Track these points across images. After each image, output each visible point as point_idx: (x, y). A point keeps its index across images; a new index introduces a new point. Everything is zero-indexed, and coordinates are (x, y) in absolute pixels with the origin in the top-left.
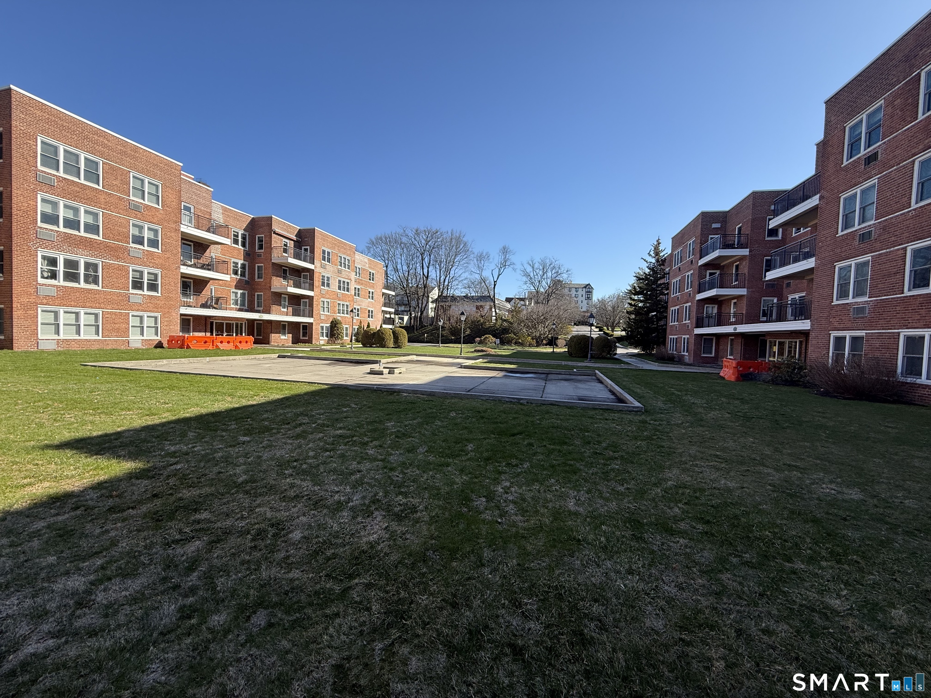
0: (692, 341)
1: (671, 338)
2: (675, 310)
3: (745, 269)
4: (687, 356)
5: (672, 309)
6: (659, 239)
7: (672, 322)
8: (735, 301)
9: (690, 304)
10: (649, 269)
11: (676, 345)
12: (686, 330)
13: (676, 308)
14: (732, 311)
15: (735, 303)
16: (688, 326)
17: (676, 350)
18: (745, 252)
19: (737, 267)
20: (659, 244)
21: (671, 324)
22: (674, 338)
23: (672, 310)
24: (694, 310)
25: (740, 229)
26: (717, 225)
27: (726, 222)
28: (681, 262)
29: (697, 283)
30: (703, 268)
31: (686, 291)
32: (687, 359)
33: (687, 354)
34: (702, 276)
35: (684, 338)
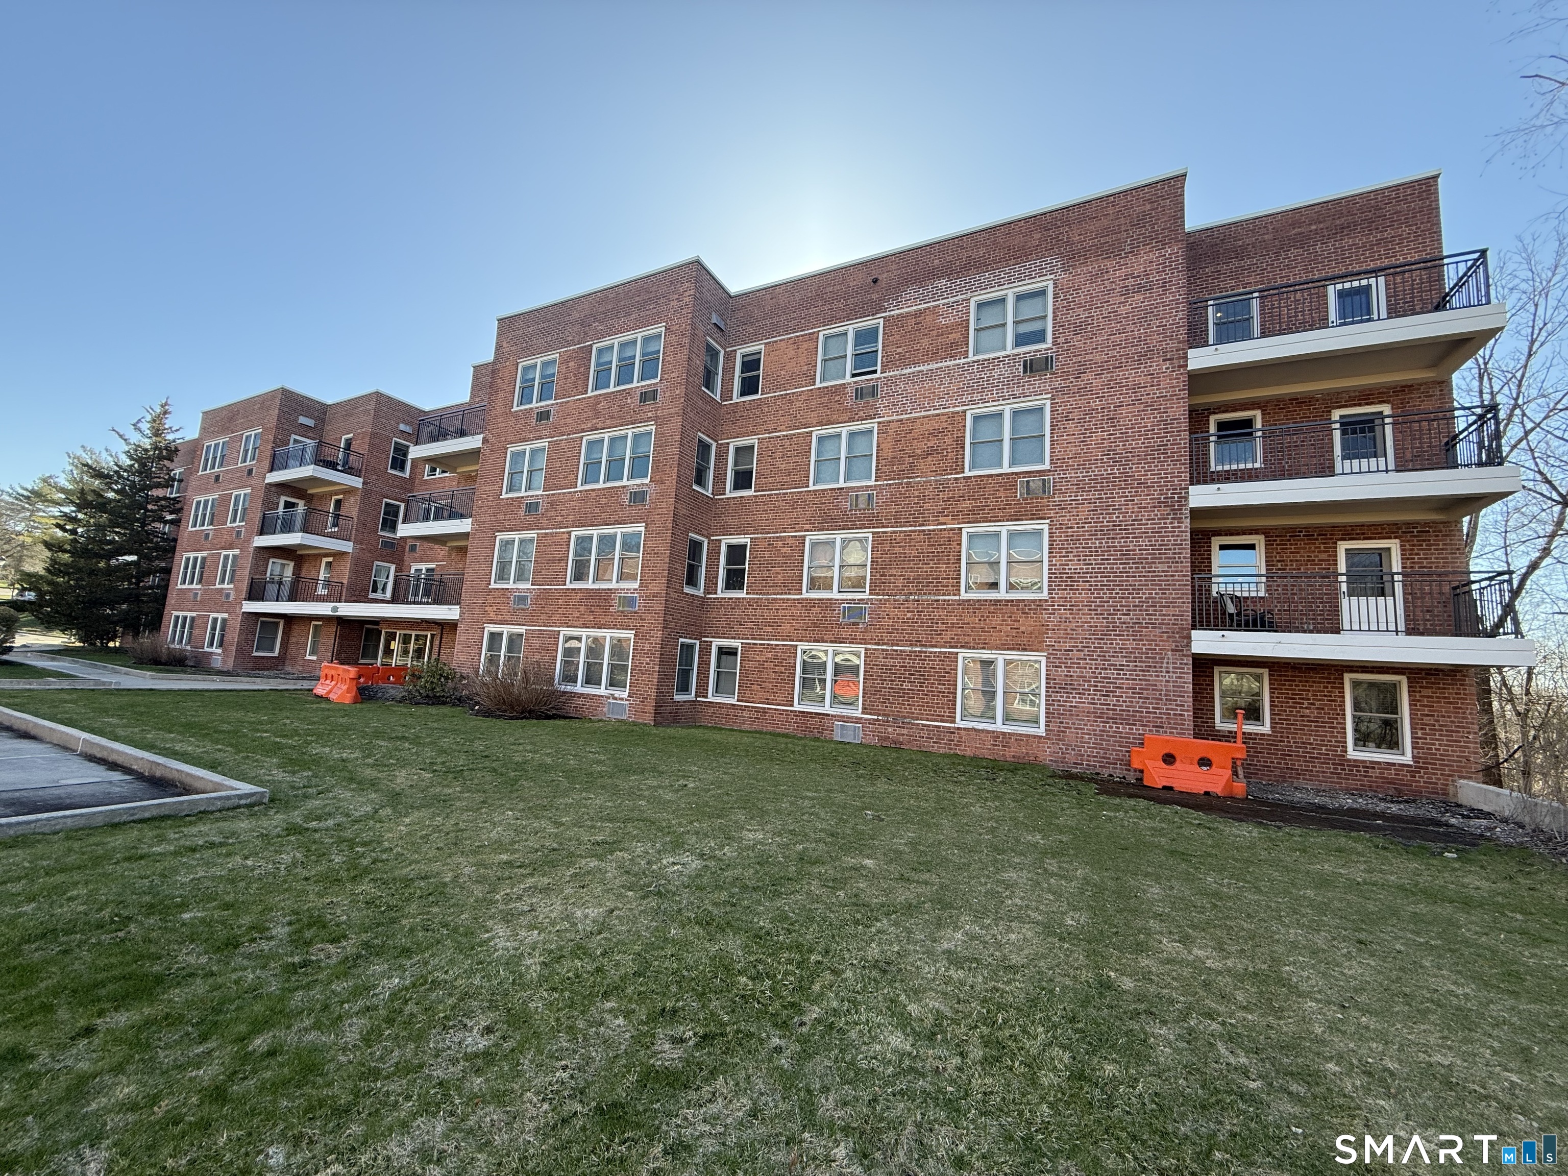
0: (236, 624)
1: (177, 618)
2: (196, 559)
3: (352, 508)
4: (219, 655)
5: (186, 555)
6: (166, 404)
7: (184, 582)
8: (330, 559)
9: (237, 552)
10: (131, 458)
11: (190, 633)
12: (220, 601)
13: (200, 555)
14: (322, 576)
15: (329, 564)
16: (228, 595)
17: (189, 642)
18: (357, 482)
19: (338, 503)
20: (165, 413)
21: (179, 587)
22: (185, 618)
23: (188, 559)
24: (247, 565)
25: (349, 443)
26: (310, 422)
27: (323, 421)
28: (221, 465)
29: (259, 515)
30: (273, 489)
31: (229, 525)
32: (217, 662)
33: (220, 651)
34: (269, 504)
35: (215, 620)
